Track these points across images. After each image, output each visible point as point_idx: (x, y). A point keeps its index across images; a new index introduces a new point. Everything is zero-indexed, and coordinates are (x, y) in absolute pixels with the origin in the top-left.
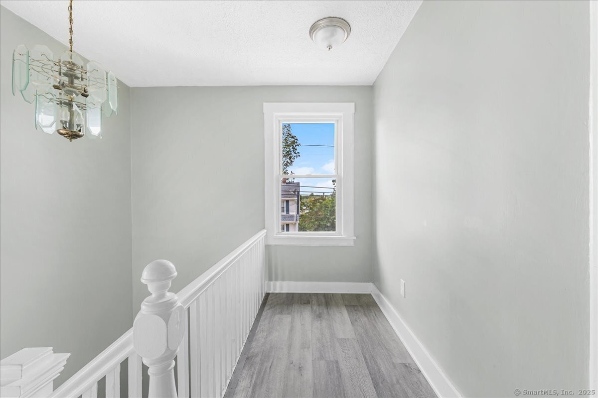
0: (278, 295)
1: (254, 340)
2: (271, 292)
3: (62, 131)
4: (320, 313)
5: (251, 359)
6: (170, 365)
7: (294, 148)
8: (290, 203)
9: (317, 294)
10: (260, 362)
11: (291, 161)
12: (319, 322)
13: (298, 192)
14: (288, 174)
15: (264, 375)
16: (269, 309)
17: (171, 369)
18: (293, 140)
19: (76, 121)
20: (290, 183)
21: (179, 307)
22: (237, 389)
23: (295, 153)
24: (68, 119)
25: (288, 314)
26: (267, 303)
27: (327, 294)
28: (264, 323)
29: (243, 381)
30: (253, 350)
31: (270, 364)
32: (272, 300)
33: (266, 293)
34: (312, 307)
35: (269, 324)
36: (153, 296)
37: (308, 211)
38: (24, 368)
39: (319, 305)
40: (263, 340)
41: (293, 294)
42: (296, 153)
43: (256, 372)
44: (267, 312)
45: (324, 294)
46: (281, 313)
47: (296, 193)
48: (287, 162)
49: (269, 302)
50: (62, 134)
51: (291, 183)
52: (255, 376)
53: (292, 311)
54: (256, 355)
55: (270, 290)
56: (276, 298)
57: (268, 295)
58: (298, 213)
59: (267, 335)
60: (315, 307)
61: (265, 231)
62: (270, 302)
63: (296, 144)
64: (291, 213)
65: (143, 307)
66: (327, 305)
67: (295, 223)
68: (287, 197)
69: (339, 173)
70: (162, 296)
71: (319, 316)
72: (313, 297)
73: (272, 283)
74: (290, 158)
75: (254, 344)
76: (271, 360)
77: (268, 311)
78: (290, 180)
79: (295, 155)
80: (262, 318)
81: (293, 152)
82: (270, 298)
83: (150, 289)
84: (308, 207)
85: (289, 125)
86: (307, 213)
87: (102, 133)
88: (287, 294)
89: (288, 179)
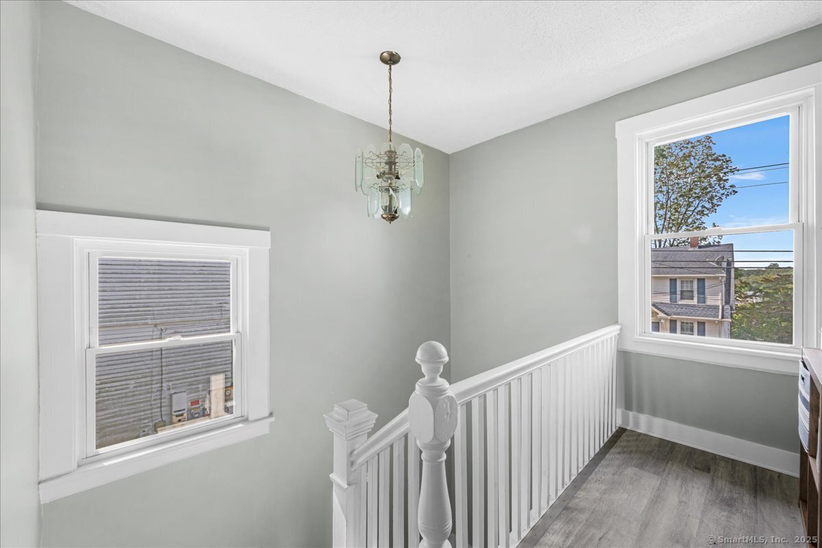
0: (641, 437)
1: (582, 487)
2: (628, 428)
3: (384, 216)
4: (732, 499)
5: (572, 512)
6: (440, 457)
7: (720, 179)
8: (707, 283)
9: (733, 460)
10: (585, 521)
11: (714, 205)
12: (725, 513)
13: (729, 263)
14: (705, 228)
15: (586, 543)
16: (619, 453)
17: (442, 462)
18: (718, 163)
19: (395, 204)
20: (709, 245)
21: (449, 397)
22: (542, 539)
23: (724, 188)
24: (388, 204)
25: (655, 473)
26: (618, 444)
27: (763, 470)
28: (605, 472)
29: (553, 534)
30: (577, 500)
31: (602, 534)
32: (629, 441)
33: (620, 428)
34: (713, 481)
35: (614, 475)
36: (426, 378)
37: (759, 300)
38: (350, 413)
39: (733, 483)
40: (597, 495)
41: (674, 444)
42: (727, 185)
43: (575, 533)
44: (613, 456)
45: (755, 467)
46: (641, 466)
47: (724, 265)
48: (703, 207)
49: (622, 442)
50: (384, 218)
51: (714, 246)
52: (572, 538)
53: (664, 470)
54: (582, 511)
55: (628, 425)
56: (637, 440)
57: (621, 432)
58: (727, 302)
59: (605, 490)
60: (721, 484)
61: (617, 327)
62: (624, 444)
63: (726, 170)
64: (710, 301)
65: (417, 387)
66: (756, 490)
67: (721, 322)
68: (700, 273)
69: (803, 219)
70: (433, 380)
71: (729, 504)
72: (723, 463)
73: (631, 414)
74: (712, 198)
75: (581, 494)
76: (604, 530)
77: (617, 456)
78: (710, 240)
79: (722, 192)
80: (603, 462)
81: (717, 187)
82: (624, 437)
83: (424, 370)
84: (761, 291)
85: (708, 138)
86: (757, 303)
87: (411, 213)
88: (662, 440)
89: (705, 239)
